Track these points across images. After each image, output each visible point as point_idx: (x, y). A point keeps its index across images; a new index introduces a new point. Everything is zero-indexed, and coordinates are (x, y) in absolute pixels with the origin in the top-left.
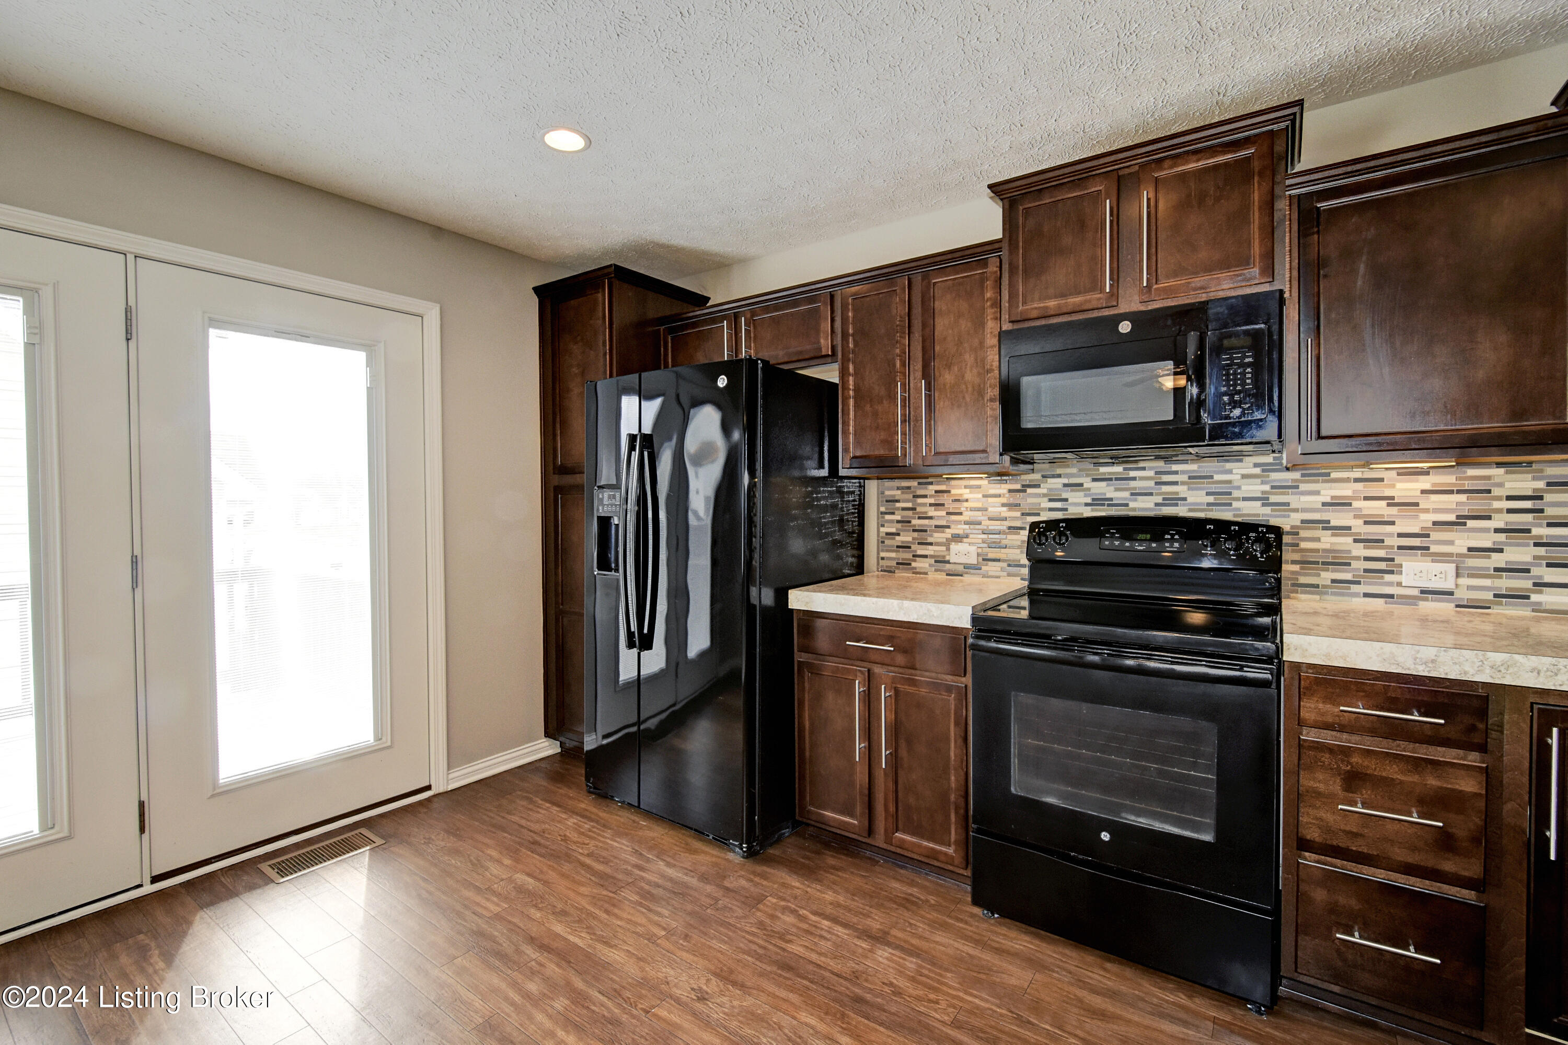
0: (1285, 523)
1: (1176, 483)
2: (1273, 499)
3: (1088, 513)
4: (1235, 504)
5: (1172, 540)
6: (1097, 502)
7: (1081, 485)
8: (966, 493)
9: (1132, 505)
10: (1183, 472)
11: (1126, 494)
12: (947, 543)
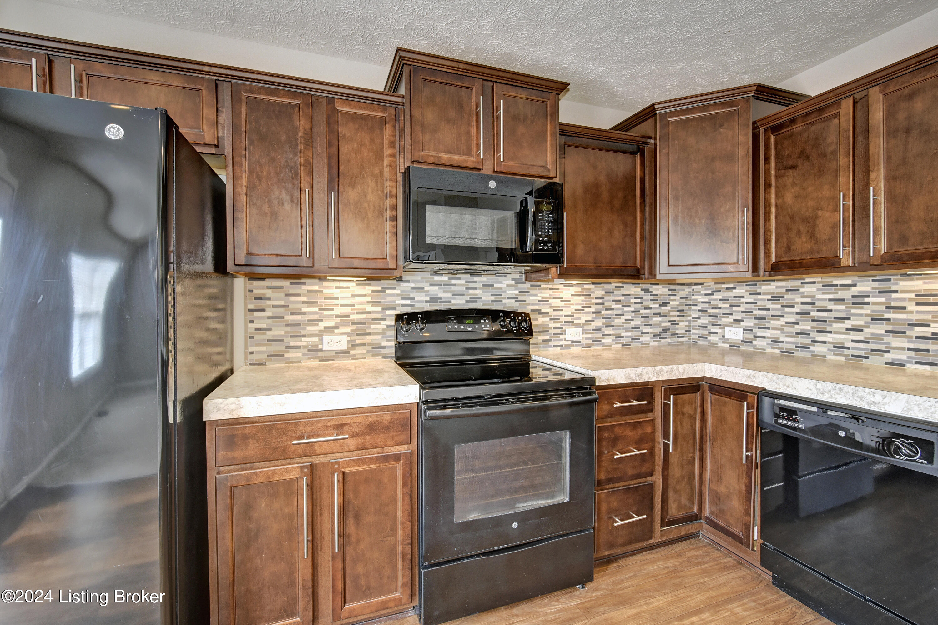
2: (520, 298)
4: (504, 301)
5: (485, 323)
6: (433, 300)
7: (423, 288)
9: (453, 302)
10: (480, 282)
11: (450, 295)
12: (320, 334)
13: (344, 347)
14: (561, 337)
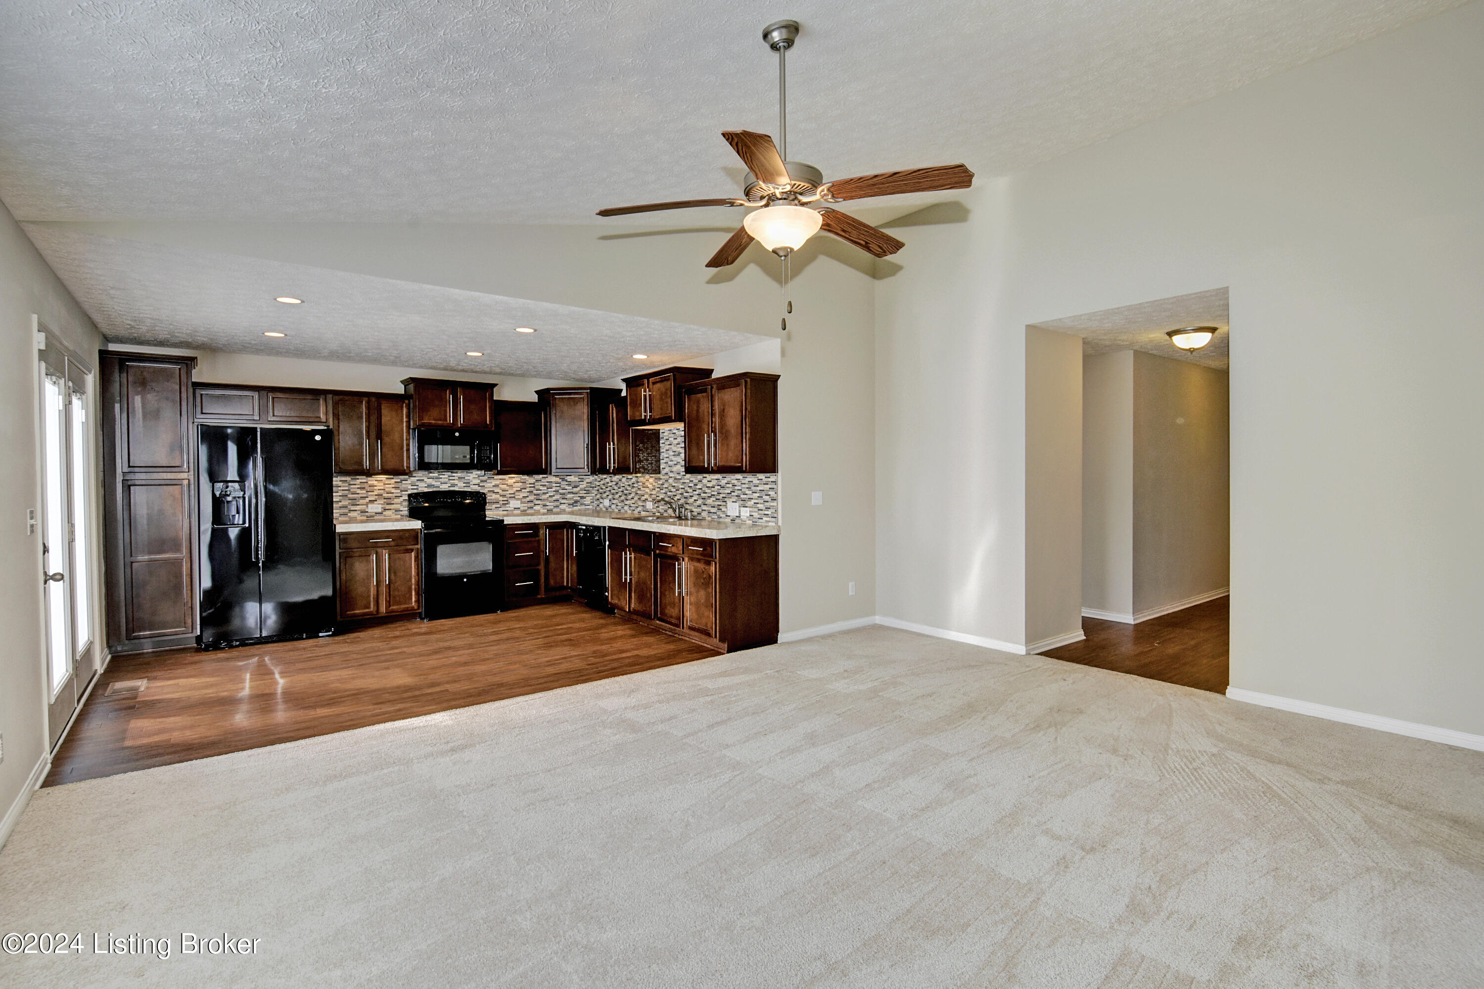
0: (485, 491)
1: (454, 480)
2: (481, 485)
3: (426, 490)
4: (471, 487)
5: (451, 499)
6: (429, 486)
7: (424, 480)
8: (375, 483)
9: (441, 487)
10: (457, 476)
11: (439, 483)
12: (367, 504)
13: (380, 510)
14: (507, 505)
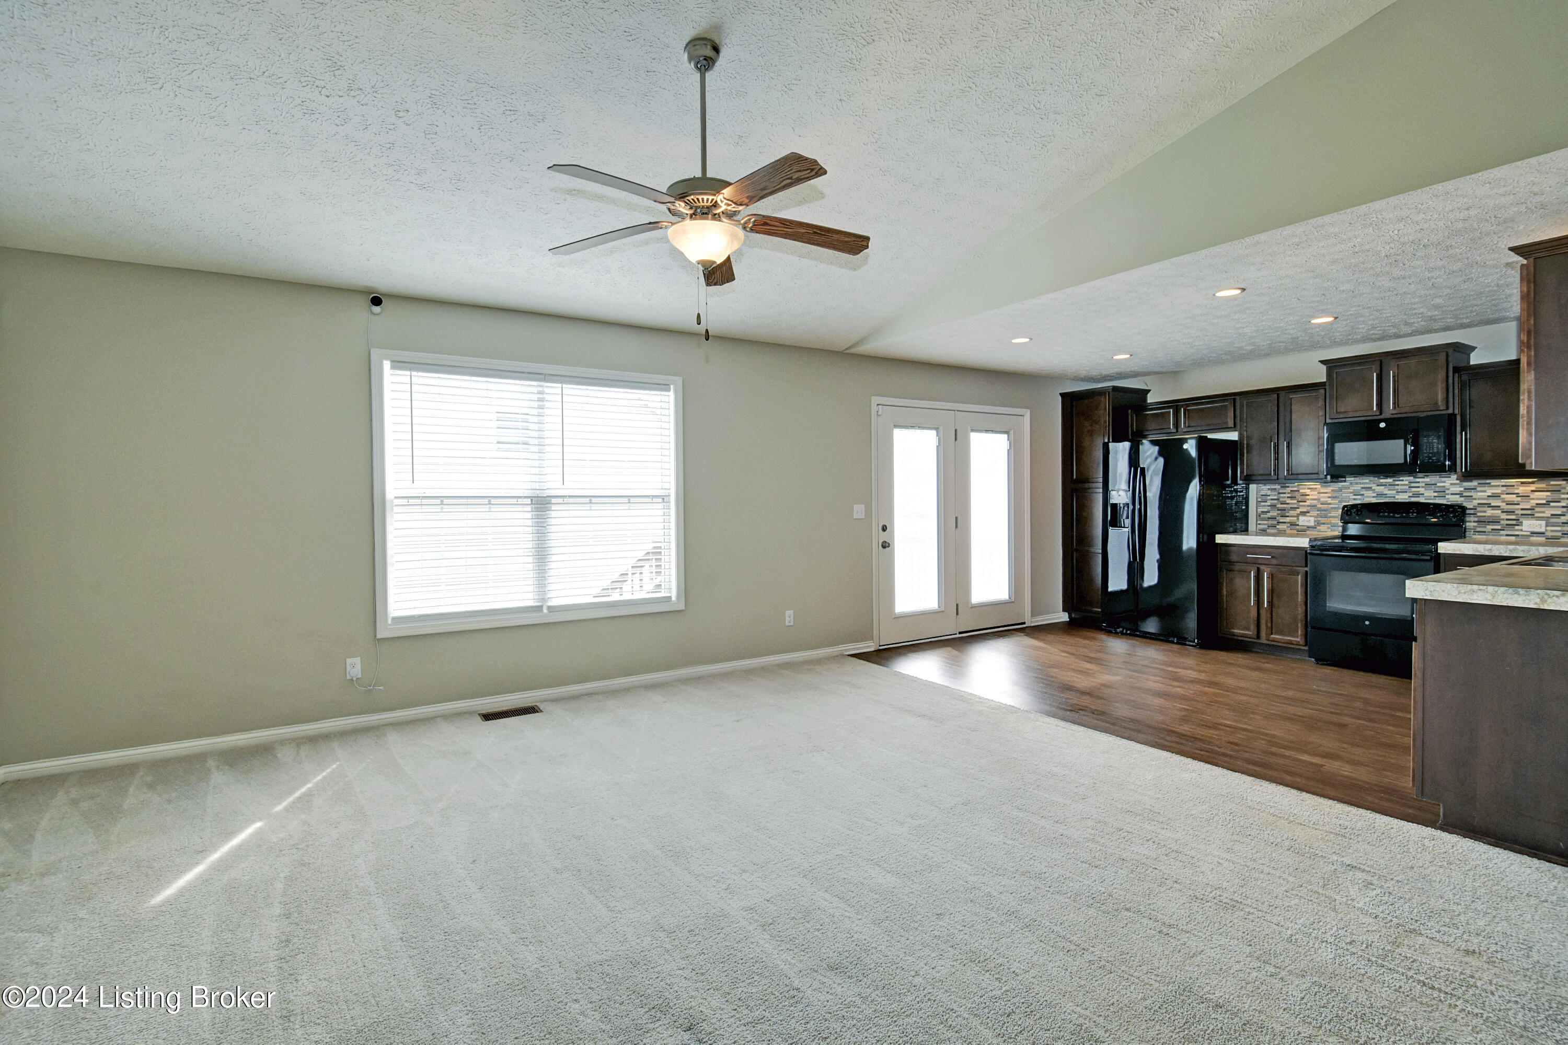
0: (1468, 505)
1: (1419, 487)
2: (1465, 494)
3: (1374, 501)
4: (1447, 497)
5: (1413, 513)
6: (1380, 495)
7: (1371, 488)
8: (1308, 492)
9: (1397, 497)
10: (1422, 482)
11: (1394, 492)
12: (1297, 516)
13: (1312, 524)
